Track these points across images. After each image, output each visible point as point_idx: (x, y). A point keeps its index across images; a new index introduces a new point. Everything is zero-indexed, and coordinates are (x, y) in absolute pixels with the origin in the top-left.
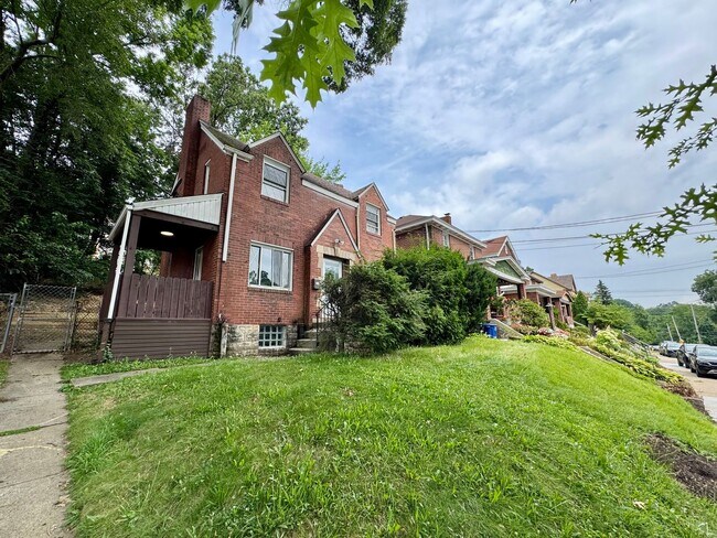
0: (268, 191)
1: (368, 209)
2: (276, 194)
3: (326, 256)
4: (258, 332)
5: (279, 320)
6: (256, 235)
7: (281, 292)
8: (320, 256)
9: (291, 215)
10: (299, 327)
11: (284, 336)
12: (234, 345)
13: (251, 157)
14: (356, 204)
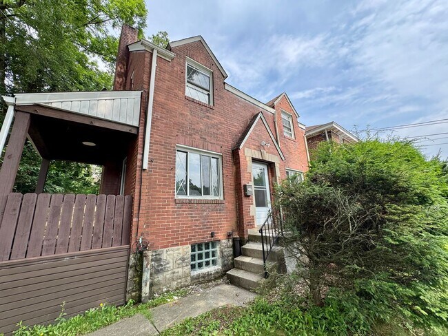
0: (190, 92)
1: (283, 116)
4: (190, 253)
5: (212, 235)
6: (181, 139)
7: (212, 202)
8: (249, 160)
9: (217, 118)
10: (234, 240)
11: (218, 253)
12: (160, 277)
13: (172, 55)
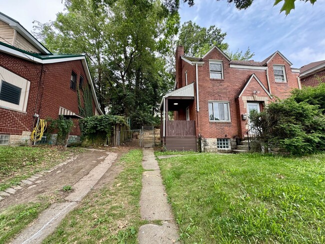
0: (213, 76)
1: (275, 68)
2: (217, 76)
3: (248, 102)
4: (216, 142)
5: (226, 136)
6: (210, 98)
7: (225, 123)
8: (245, 102)
9: (225, 84)
10: (237, 139)
11: (229, 144)
12: (207, 147)
13: (203, 63)
14: (265, 68)
